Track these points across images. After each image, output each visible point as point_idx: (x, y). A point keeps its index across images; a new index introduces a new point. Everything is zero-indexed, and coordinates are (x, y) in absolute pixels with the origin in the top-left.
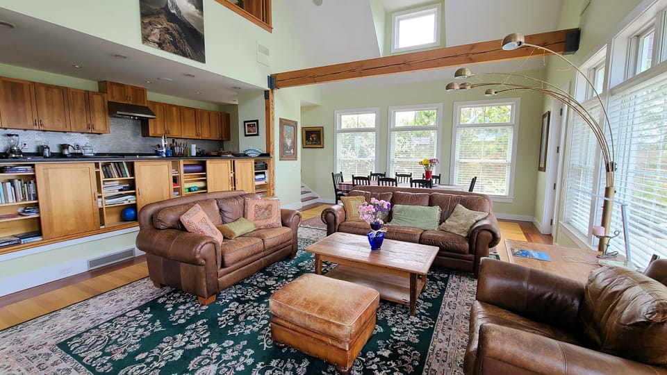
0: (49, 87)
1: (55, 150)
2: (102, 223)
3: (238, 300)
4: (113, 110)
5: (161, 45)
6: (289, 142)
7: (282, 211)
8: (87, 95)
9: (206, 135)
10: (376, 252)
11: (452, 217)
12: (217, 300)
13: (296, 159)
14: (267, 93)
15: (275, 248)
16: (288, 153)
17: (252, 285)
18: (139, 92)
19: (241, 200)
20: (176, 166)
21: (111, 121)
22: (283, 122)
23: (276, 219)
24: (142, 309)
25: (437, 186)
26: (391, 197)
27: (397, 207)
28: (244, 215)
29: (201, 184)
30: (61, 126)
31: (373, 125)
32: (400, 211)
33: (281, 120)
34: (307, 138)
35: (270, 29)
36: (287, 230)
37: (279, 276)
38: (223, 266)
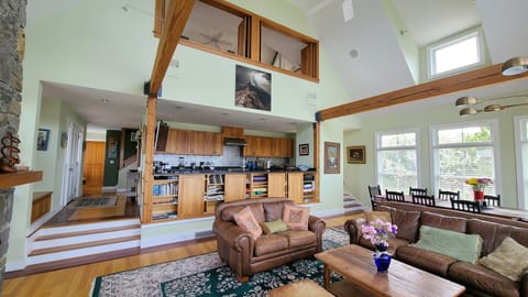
0: (199, 132)
1: (198, 165)
2: (205, 211)
3: (262, 285)
4: (226, 141)
5: (245, 105)
6: (332, 160)
7: (310, 217)
8: (215, 134)
9: (277, 154)
10: (381, 274)
11: (498, 252)
12: (250, 281)
13: (339, 172)
14: (315, 124)
15: (299, 248)
16: (332, 168)
17: (277, 275)
18: (240, 130)
19: (281, 206)
20: (249, 177)
21: (225, 148)
22: (327, 145)
23: (304, 224)
24: (206, 273)
25: (493, 209)
26: (418, 217)
27: (425, 229)
28: (282, 217)
29: (264, 190)
30: (201, 152)
31: (414, 144)
32: (428, 233)
33: (326, 143)
34: (351, 155)
35: (318, 81)
36: (311, 234)
37: (300, 273)
38: (255, 255)
